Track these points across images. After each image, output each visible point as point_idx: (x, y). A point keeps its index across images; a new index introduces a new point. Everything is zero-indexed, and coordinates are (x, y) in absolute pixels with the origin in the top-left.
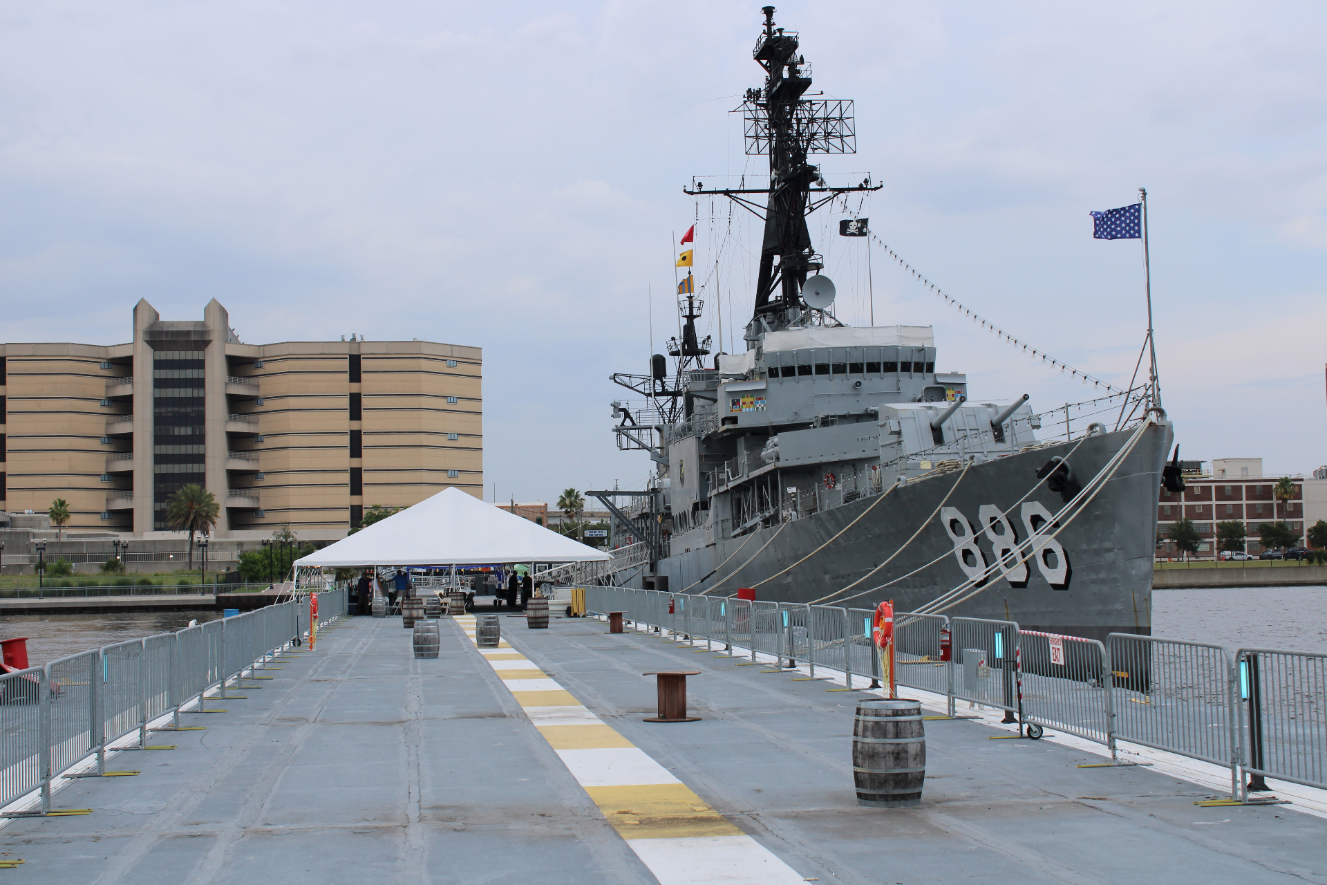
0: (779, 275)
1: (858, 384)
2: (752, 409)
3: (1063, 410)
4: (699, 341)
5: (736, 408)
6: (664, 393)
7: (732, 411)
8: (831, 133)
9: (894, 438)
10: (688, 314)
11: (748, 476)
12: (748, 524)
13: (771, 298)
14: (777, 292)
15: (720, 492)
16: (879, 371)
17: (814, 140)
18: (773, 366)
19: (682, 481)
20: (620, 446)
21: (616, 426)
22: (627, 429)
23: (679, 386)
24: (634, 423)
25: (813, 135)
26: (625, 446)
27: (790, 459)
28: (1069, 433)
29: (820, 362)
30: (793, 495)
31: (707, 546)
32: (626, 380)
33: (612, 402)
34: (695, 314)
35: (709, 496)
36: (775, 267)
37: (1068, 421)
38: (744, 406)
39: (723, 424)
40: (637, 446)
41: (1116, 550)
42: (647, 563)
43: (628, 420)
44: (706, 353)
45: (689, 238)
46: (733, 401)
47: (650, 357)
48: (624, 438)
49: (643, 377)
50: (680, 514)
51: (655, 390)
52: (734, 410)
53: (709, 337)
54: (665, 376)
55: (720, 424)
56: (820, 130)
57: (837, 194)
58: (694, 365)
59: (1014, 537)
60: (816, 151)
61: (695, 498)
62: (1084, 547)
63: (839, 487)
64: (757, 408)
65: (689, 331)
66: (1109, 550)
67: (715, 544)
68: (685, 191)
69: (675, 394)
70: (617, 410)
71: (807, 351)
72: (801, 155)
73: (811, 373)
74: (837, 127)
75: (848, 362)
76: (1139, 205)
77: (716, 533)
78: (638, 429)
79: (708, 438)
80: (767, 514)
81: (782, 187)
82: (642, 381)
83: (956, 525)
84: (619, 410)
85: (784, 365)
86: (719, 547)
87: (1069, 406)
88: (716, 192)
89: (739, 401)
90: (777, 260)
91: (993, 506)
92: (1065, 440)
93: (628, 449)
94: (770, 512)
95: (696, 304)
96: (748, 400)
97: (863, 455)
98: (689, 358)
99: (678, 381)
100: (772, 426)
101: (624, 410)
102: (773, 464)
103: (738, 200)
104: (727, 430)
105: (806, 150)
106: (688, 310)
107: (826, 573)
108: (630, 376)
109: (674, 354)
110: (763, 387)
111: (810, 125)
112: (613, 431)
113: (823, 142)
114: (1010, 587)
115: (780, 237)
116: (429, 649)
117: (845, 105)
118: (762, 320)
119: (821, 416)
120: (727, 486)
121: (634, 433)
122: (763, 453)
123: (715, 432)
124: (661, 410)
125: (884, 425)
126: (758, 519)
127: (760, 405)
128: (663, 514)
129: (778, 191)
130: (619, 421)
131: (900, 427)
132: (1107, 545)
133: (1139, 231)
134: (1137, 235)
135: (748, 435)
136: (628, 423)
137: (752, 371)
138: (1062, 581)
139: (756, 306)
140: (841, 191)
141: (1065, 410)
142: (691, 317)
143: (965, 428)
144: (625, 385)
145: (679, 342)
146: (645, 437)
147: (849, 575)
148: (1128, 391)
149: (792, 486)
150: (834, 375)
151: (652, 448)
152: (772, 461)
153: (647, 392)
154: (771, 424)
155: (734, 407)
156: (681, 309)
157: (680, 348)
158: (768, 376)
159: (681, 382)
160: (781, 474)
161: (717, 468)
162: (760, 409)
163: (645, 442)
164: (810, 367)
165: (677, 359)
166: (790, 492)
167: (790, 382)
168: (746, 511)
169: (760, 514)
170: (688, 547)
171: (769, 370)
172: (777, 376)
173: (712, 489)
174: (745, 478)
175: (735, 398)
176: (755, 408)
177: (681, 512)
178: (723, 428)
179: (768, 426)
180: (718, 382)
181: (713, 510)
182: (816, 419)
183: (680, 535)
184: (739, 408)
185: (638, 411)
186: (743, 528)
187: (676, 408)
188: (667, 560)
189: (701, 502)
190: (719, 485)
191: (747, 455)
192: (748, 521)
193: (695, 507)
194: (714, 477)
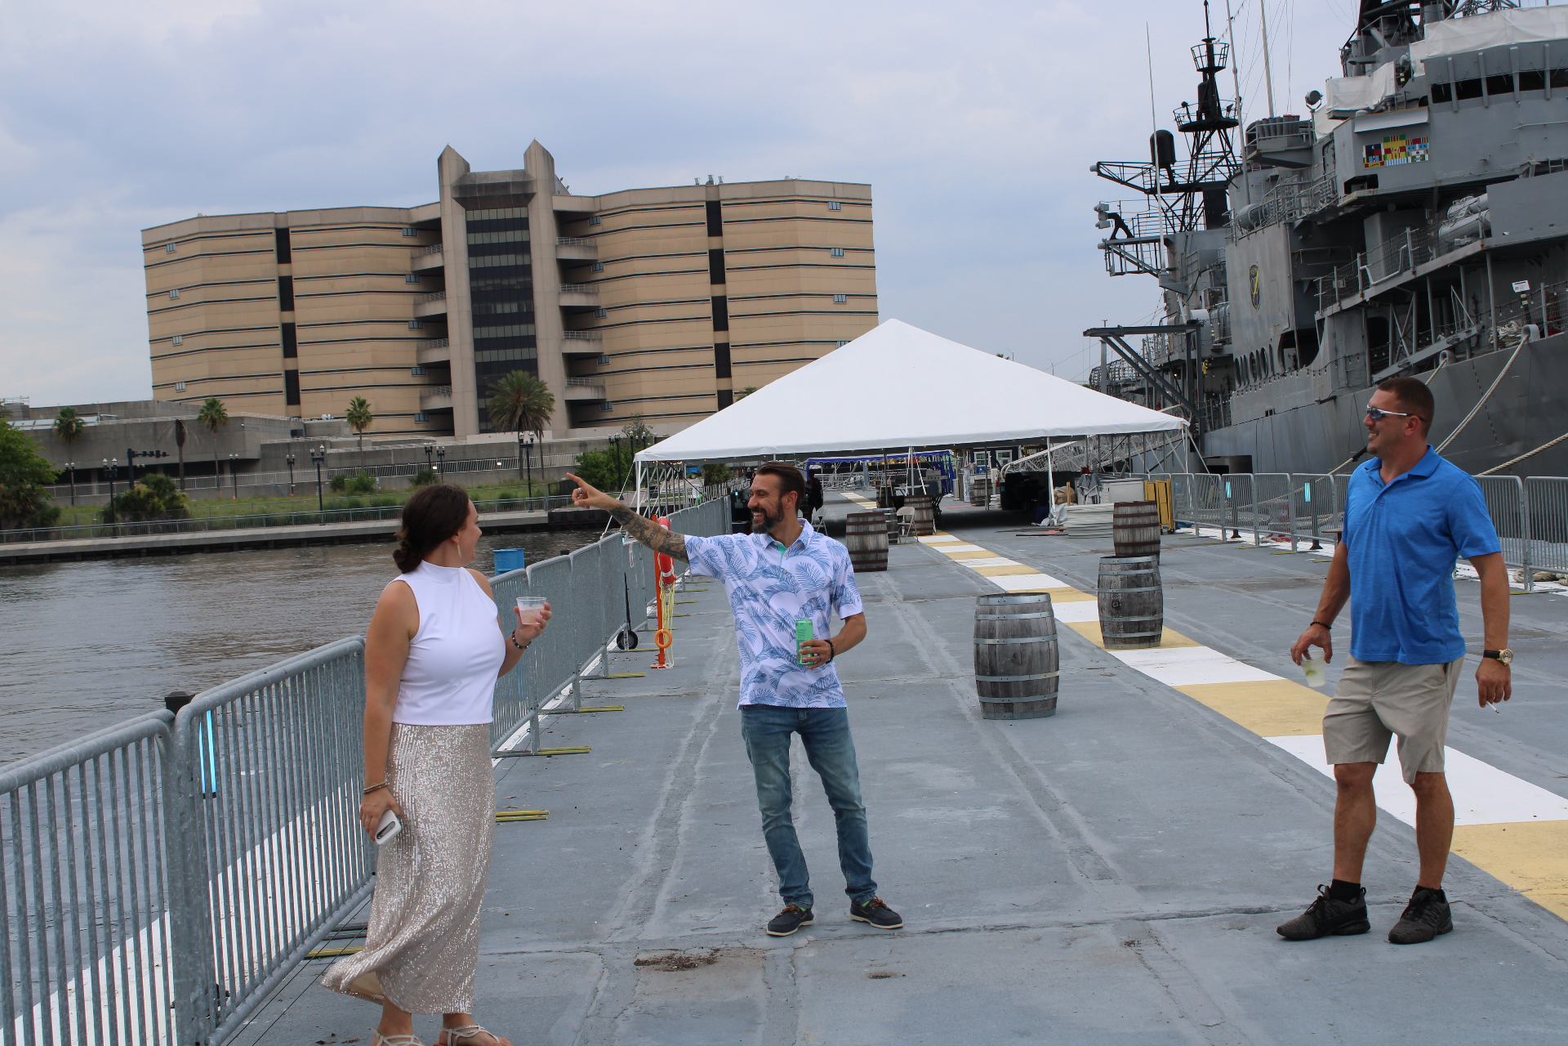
2: (1402, 159)
4: (1223, 105)
5: (1374, 160)
6: (1173, 187)
7: (1367, 165)
10: (1205, 66)
11: (1414, 273)
12: (1413, 359)
15: (1344, 307)
18: (1440, 82)
19: (1256, 300)
20: (1113, 273)
21: (1104, 241)
22: (1120, 244)
23: (1195, 177)
24: (1129, 235)
26: (1118, 270)
29: (1527, 68)
30: (1523, 296)
31: (1321, 402)
32: (1115, 171)
33: (1096, 204)
34: (1216, 64)
35: (1318, 316)
38: (1389, 156)
39: (1348, 191)
40: (1135, 268)
43: (1120, 230)
44: (1233, 123)
46: (1368, 149)
47: (1151, 132)
48: (1117, 257)
49: (1140, 165)
50: (1252, 354)
51: (1159, 184)
52: (1370, 164)
53: (1239, 99)
54: (1174, 161)
55: (1341, 191)
58: (1215, 143)
61: (1287, 325)
65: (1208, 92)
67: (1334, 398)
69: (1189, 189)
70: (1103, 217)
71: (1505, 50)
73: (1511, 90)
77: (1335, 378)
78: (1136, 243)
79: (1308, 223)
80: (1462, 336)
82: (1140, 171)
84: (1108, 216)
85: (1461, 78)
86: (1346, 399)
89: (1378, 147)
93: (1122, 273)
94: (1469, 331)
95: (1217, 49)
96: (1395, 145)
98: (1208, 133)
99: (1193, 168)
100: (1440, 188)
101: (1114, 216)
102: (1478, 242)
104: (1359, 200)
106: (1205, 59)
108: (1122, 165)
109: (1184, 129)
110: (1424, 119)
112: (1100, 247)
116: (1029, 688)
118: (1374, 32)
119: (1535, 161)
120: (1362, 295)
121: (1129, 249)
122: (1445, 229)
123: (1333, 209)
124: (1170, 214)
126: (1441, 345)
127: (1418, 151)
128: (1210, 360)
130: (1107, 233)
135: (1392, 207)
136: (1121, 235)
137: (1392, 99)
139: (1363, 11)
142: (1210, 70)
144: (1113, 179)
145: (1194, 109)
146: (1146, 255)
149: (1519, 279)
150: (1553, 89)
151: (1158, 270)
152: (1469, 240)
153: (1148, 187)
154: (1439, 185)
155: (1370, 158)
156: (1195, 59)
157: (1194, 119)
158: (1430, 100)
159: (1198, 170)
160: (1493, 261)
161: (1337, 268)
162: (1418, 159)
163: (1147, 262)
164: (1509, 78)
165: (1190, 135)
166: (1516, 291)
167: (1471, 107)
168: (1401, 335)
169: (1443, 338)
170: (1271, 407)
171: (1432, 89)
172: (1450, 99)
173: (1324, 307)
174: (1408, 276)
175: (1373, 145)
176: (1410, 159)
177: (1255, 354)
178: (1344, 199)
179: (1432, 188)
180: (1307, 136)
181: (1327, 342)
182: (1525, 168)
183: (1253, 388)
184: (1380, 159)
185: (1135, 216)
186: (1399, 367)
187: (1191, 209)
188: (1224, 431)
189: (1298, 331)
190: (1342, 297)
191: (1411, 234)
192: (1411, 354)
193: (1287, 340)
194: (1328, 285)
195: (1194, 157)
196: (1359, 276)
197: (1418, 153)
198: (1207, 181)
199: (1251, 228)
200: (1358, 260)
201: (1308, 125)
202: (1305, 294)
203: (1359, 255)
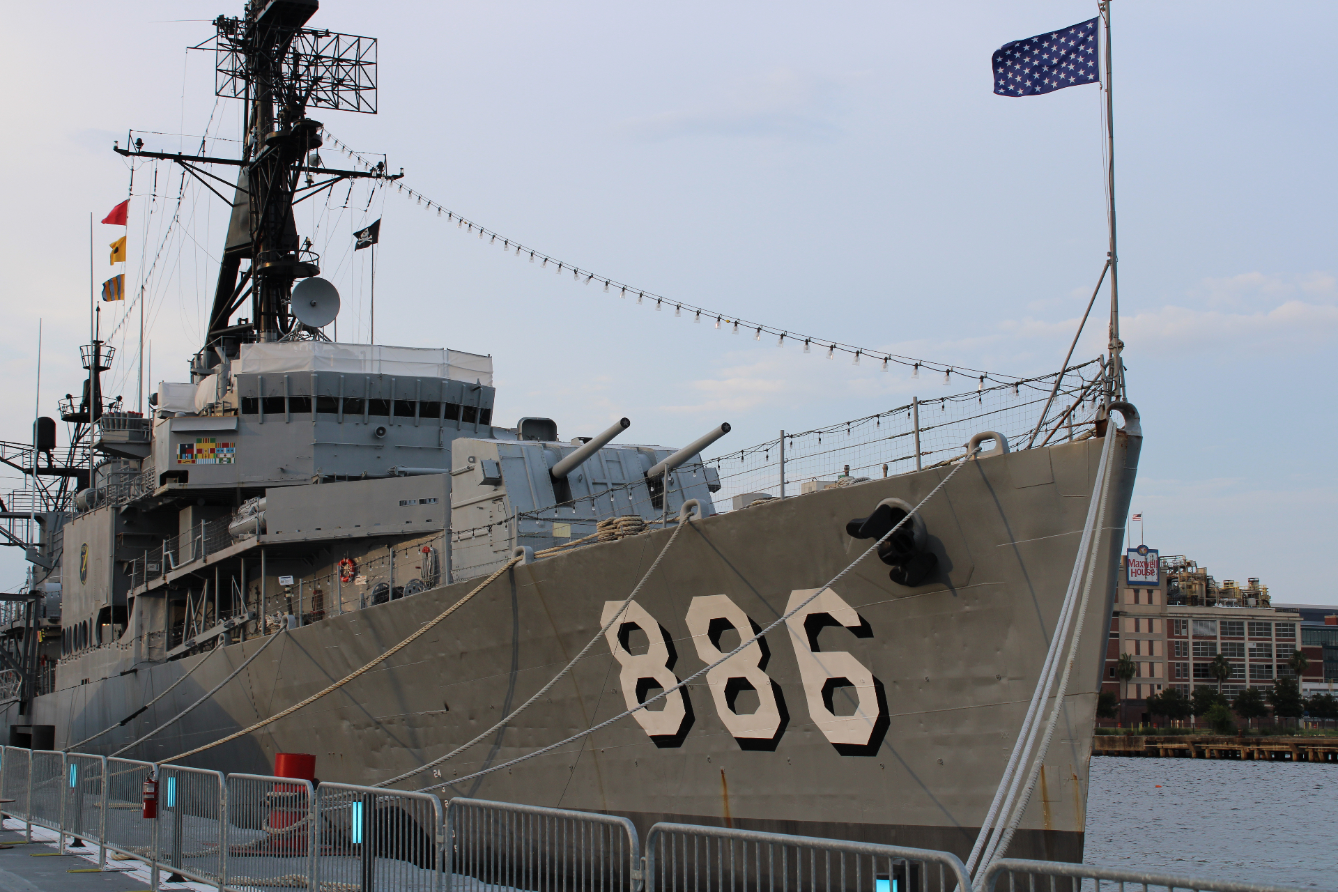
0: (250, 283)
1: (381, 431)
2: (211, 460)
3: (905, 413)
4: (105, 402)
5: (186, 458)
6: (51, 470)
7: (179, 462)
8: (343, 80)
9: (489, 491)
10: (92, 365)
11: (205, 561)
12: (199, 639)
13: (233, 321)
14: (244, 312)
15: (150, 588)
16: (412, 414)
17: (317, 90)
18: (249, 396)
19: (83, 577)
23: (72, 462)
25: (317, 80)
27: (285, 532)
28: (919, 455)
29: (324, 393)
30: (287, 589)
31: (123, 674)
34: (102, 364)
35: (129, 595)
36: (243, 273)
37: (918, 431)
38: (200, 455)
39: (163, 483)
40: (6, 540)
41: (1004, 681)
42: (17, 701)
45: (119, 215)
46: (182, 447)
47: (33, 420)
49: (22, 447)
50: (76, 625)
51: (37, 466)
52: (183, 460)
53: (119, 398)
54: (53, 446)
55: (157, 484)
56: (328, 75)
57: (337, 180)
59: (760, 655)
60: (319, 104)
61: (105, 601)
62: (927, 674)
63: (361, 580)
64: (221, 460)
65: (92, 389)
66: (987, 681)
67: (135, 671)
68: (116, 149)
69: (66, 472)
71: (306, 376)
72: (295, 108)
73: (310, 411)
74: (352, 74)
75: (367, 397)
76: (1095, 21)
77: (139, 652)
79: (133, 508)
80: (237, 621)
81: (263, 154)
82: (21, 451)
83: (632, 633)
85: (267, 395)
86: (144, 673)
87: (920, 402)
88: (162, 156)
89: (191, 446)
90: (245, 264)
91: (724, 598)
92: (910, 467)
94: (242, 618)
95: (104, 352)
96: (206, 446)
97: (409, 529)
98: (89, 425)
99: (71, 455)
100: (242, 489)
102: (256, 538)
103: (195, 171)
104: (169, 492)
105: (304, 100)
106: (92, 359)
107: (343, 718)
109: (67, 418)
110: (233, 426)
111: (312, 69)
113: (330, 94)
114: (738, 747)
115: (254, 229)
117: (365, 44)
118: (217, 349)
119: (324, 474)
120: (165, 578)
122: (234, 525)
123: (149, 499)
124: (44, 494)
125: (470, 469)
126: (220, 629)
127: (225, 454)
128: (46, 628)
129: (253, 164)
131: (499, 472)
132: (987, 670)
133: (1095, 69)
134: (1091, 77)
135: (202, 501)
137: (212, 406)
138: (863, 738)
139: (211, 330)
140: (344, 174)
141: (912, 411)
142: (97, 369)
143: (604, 481)
145: (78, 402)
146: (17, 529)
147: (390, 722)
148: (1060, 370)
149: (285, 574)
150: (345, 415)
151: (27, 544)
152: (250, 535)
153: (27, 467)
154: (241, 486)
155: (184, 455)
156: (83, 358)
157: (77, 411)
158: (240, 411)
159: (76, 457)
160: (266, 557)
161: (148, 552)
162: (225, 461)
163: (18, 535)
164: (308, 400)
165: (72, 425)
166: (282, 584)
167: (276, 422)
168: (194, 618)
169: (222, 621)
170: (87, 677)
171: (242, 401)
172: (257, 412)
173: (136, 586)
174: (199, 564)
175: (186, 442)
176: (218, 460)
177: (78, 624)
178: (159, 490)
179: (235, 489)
180: (148, 433)
181: (135, 619)
182: (315, 480)
183: (74, 657)
184: (192, 457)
185: (11, 492)
186: (187, 645)
187: (65, 491)
188: (48, 697)
189: (114, 607)
190: (149, 579)
191: (205, 526)
192: (199, 633)
193: (104, 616)
194: (140, 566)
195: (74, 446)
196: (163, 560)
197: (225, 455)
198: (84, 468)
199: (87, 510)
200: (164, 545)
201: (148, 423)
202: (122, 574)
203: (164, 541)
